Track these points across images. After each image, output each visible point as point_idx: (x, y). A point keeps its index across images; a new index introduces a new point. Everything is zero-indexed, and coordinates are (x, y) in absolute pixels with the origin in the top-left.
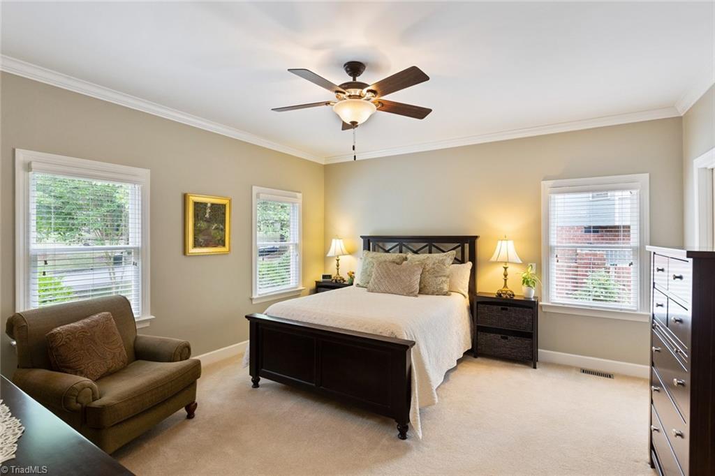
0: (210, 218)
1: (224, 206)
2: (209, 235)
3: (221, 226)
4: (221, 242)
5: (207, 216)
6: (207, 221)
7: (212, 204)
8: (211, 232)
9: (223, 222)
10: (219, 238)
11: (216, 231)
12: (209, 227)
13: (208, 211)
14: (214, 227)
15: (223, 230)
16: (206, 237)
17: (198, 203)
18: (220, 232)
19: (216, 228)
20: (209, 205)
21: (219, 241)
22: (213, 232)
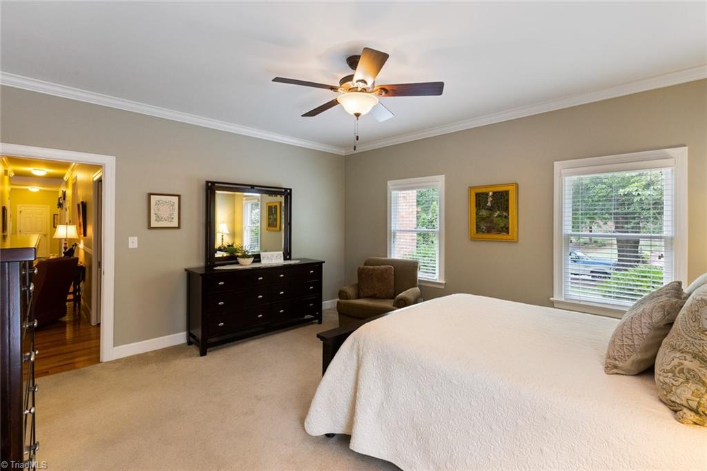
0: (492, 206)
1: (507, 193)
2: (492, 222)
3: (505, 214)
4: (504, 229)
5: (489, 204)
6: (489, 209)
7: (494, 193)
8: (493, 220)
9: (507, 209)
10: (503, 225)
11: (499, 218)
12: (491, 215)
13: (490, 199)
14: (496, 214)
15: (507, 217)
16: (488, 225)
17: (480, 193)
18: (504, 219)
19: (499, 216)
20: (491, 194)
21: (502, 228)
22: (496, 220)
